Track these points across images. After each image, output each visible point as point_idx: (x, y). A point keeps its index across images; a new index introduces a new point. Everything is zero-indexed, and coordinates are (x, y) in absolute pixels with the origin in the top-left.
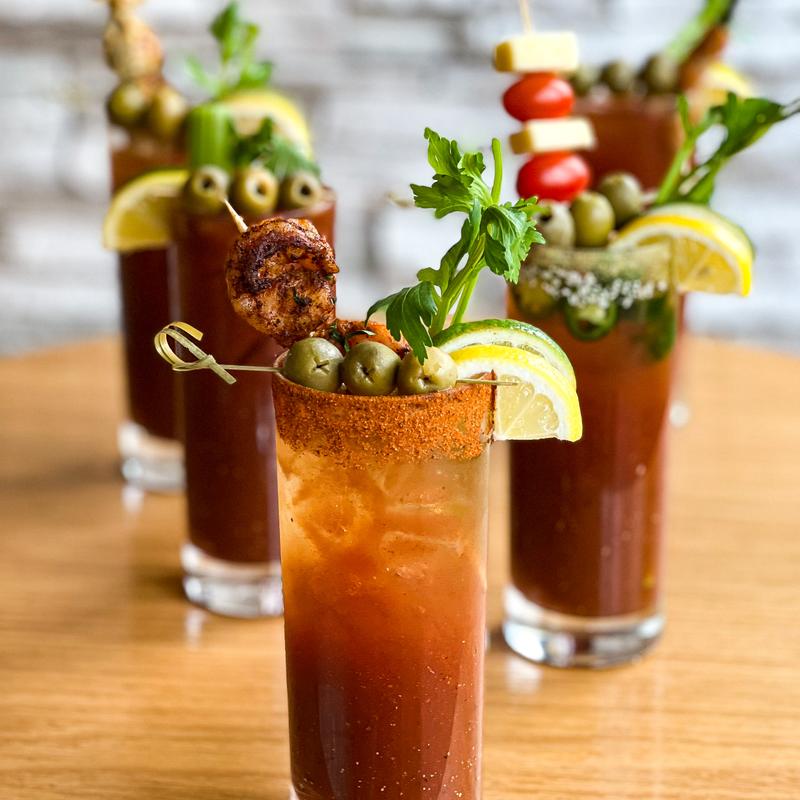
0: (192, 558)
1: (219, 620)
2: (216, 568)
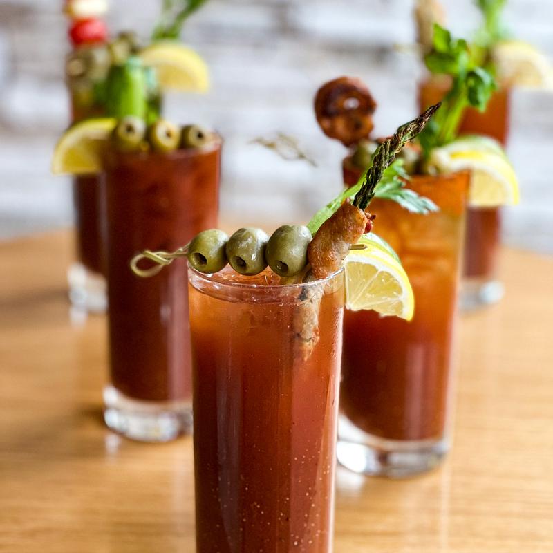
0: (111, 396)
1: (131, 443)
2: (130, 405)
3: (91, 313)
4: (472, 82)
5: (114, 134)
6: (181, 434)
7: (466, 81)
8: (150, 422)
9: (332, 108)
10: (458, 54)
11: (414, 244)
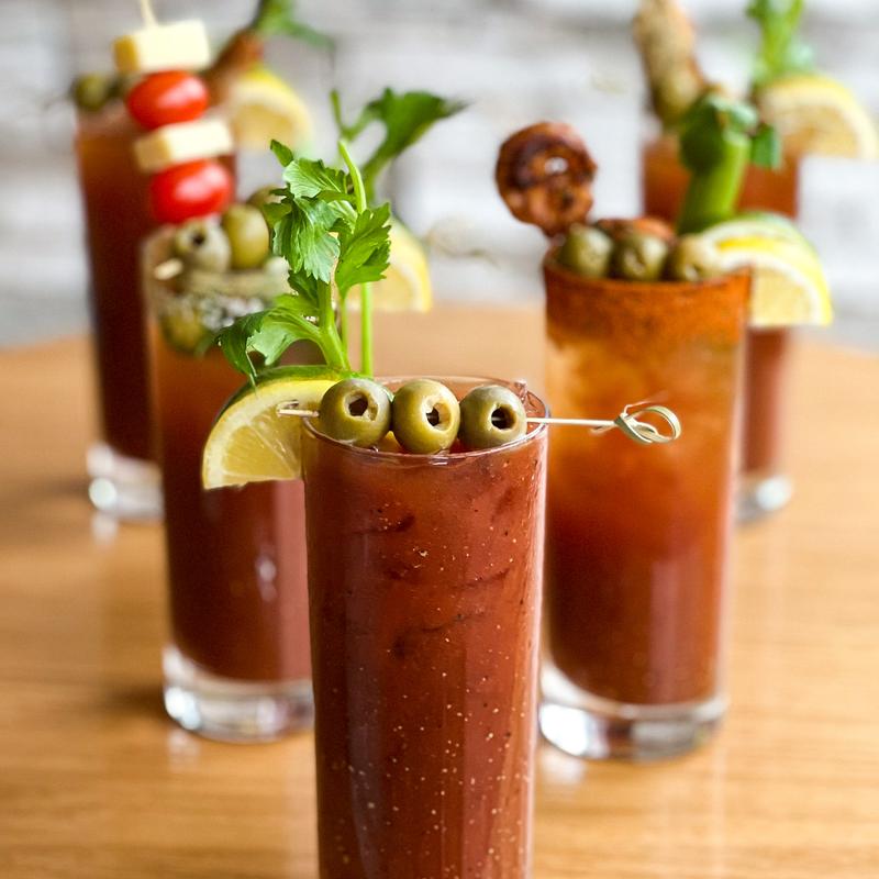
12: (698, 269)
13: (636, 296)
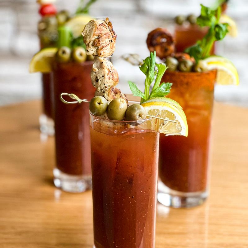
0: (57, 173)
1: (66, 193)
2: (65, 177)
3: (49, 136)
4: (217, 29)
5: (57, 55)
6: (87, 190)
7: (215, 29)
8: (74, 184)
9: (154, 42)
10: (211, 17)
11: (191, 103)
12: (201, 69)
13: (184, 76)
